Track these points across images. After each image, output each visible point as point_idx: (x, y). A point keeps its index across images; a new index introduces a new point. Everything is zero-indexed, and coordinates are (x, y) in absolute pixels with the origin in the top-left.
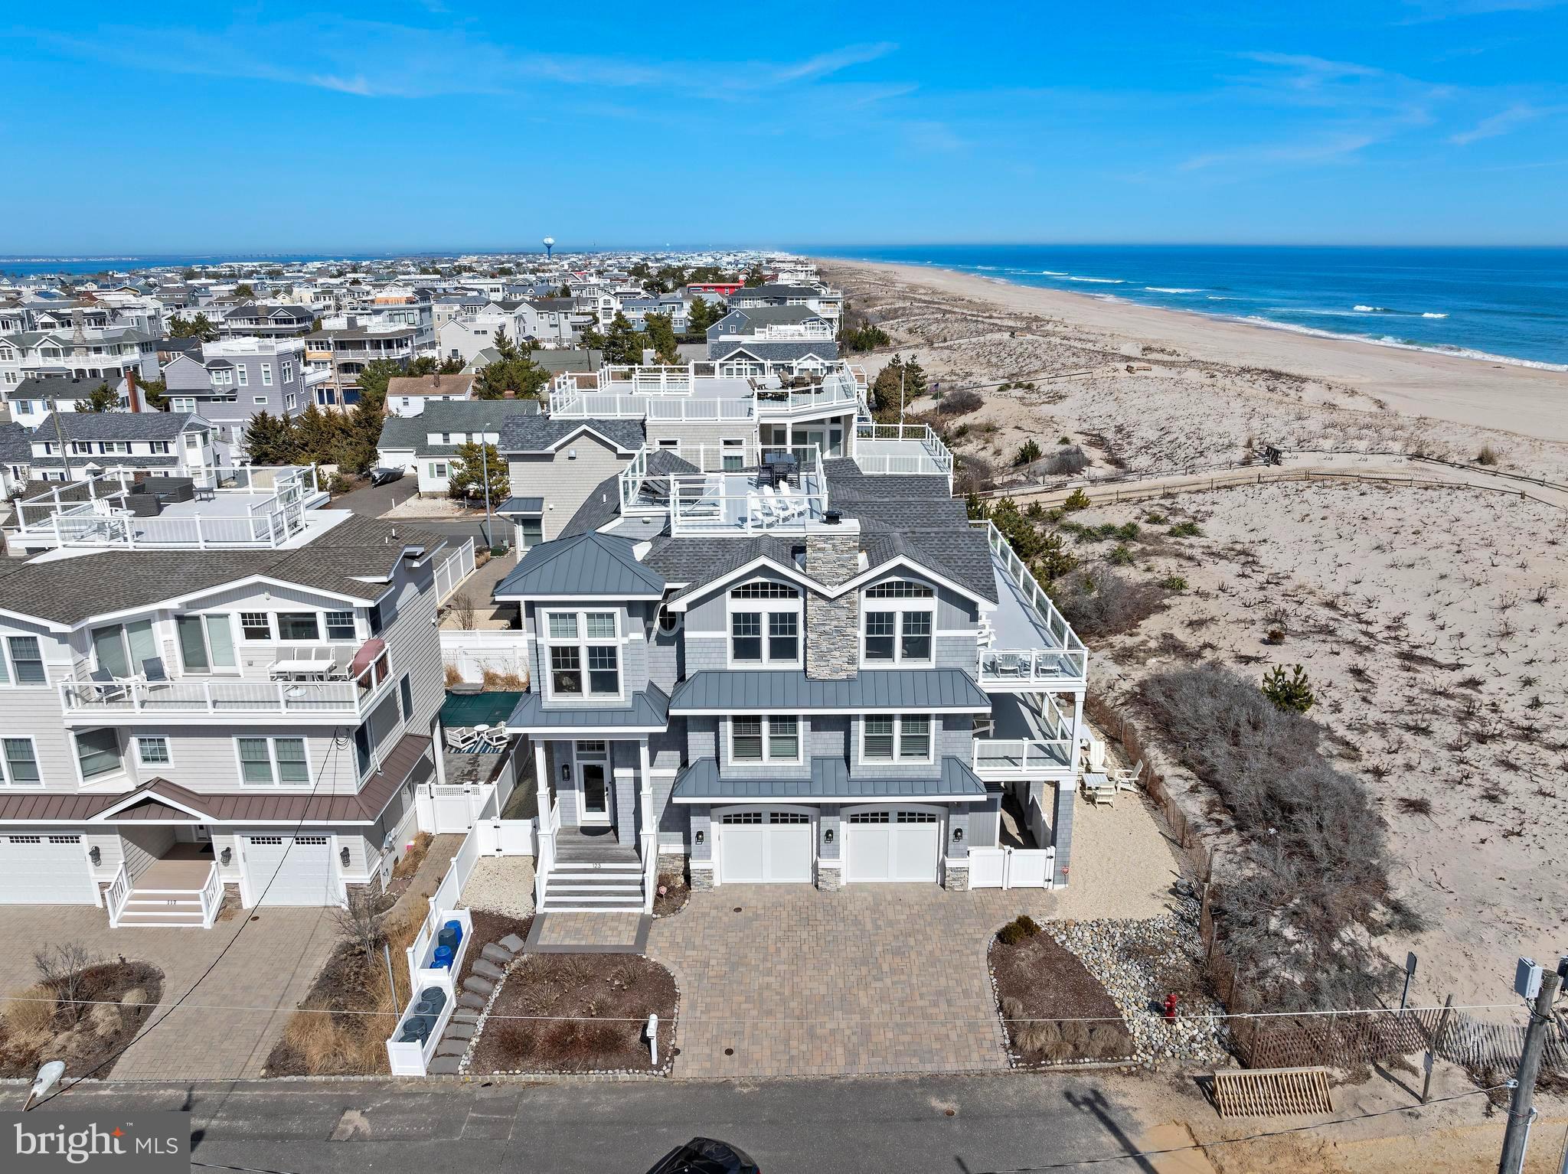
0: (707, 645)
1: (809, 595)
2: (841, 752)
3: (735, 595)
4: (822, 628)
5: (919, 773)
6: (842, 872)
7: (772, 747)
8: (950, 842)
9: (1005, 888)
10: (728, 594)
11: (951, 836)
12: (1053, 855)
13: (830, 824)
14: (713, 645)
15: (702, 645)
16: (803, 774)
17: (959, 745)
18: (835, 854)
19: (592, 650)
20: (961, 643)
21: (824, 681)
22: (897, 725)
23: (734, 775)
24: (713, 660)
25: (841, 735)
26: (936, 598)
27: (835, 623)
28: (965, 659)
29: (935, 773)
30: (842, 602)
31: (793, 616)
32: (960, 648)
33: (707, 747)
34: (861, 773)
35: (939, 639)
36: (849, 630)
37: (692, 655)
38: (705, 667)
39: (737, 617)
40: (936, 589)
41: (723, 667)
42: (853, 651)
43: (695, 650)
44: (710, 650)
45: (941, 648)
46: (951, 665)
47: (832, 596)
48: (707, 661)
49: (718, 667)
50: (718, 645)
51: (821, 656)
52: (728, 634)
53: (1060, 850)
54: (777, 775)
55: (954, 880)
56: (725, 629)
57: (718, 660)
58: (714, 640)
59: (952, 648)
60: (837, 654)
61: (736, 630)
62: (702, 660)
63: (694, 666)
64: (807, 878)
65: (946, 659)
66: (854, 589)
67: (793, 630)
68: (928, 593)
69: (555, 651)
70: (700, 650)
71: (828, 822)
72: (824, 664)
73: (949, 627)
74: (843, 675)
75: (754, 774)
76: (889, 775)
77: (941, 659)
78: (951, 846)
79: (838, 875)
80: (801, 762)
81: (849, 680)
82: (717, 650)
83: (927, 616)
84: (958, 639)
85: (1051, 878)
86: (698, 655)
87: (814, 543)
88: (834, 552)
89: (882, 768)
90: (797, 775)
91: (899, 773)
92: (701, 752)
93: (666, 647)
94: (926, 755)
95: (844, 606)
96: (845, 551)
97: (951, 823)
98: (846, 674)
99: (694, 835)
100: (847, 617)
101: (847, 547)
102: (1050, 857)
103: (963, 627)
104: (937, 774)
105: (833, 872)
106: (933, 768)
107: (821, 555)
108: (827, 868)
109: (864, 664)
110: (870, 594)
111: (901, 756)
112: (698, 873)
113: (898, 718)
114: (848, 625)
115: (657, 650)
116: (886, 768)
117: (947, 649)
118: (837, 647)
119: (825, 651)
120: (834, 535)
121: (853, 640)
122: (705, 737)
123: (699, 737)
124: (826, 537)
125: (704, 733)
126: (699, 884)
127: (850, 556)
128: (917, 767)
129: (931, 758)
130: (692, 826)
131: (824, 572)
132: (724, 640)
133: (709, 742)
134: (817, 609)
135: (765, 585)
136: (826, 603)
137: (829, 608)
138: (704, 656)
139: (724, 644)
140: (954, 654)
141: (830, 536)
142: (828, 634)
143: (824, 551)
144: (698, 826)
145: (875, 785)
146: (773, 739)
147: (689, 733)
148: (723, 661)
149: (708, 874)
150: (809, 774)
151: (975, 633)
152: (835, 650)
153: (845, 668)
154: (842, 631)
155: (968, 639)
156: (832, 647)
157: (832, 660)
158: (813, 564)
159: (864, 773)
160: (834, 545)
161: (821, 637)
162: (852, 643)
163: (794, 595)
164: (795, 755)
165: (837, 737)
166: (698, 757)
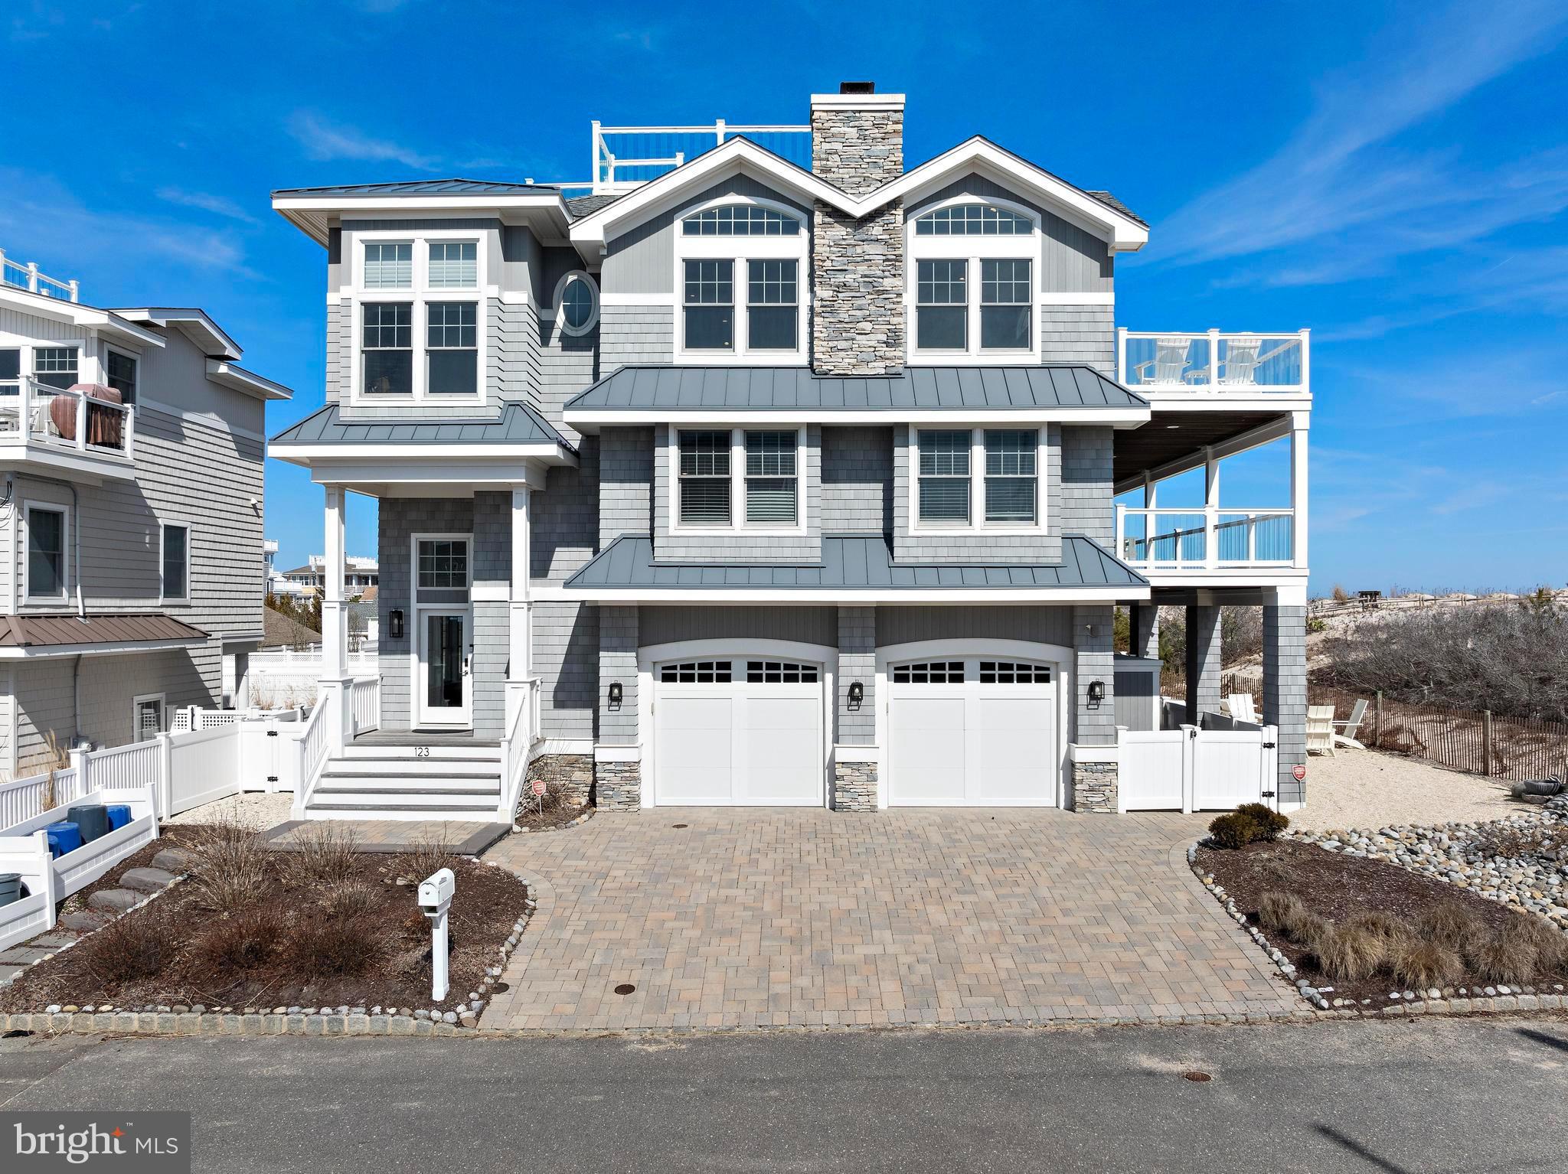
0: (640, 318)
1: (818, 218)
2: (877, 526)
3: (690, 229)
4: (840, 278)
5: (1021, 552)
6: (881, 771)
7: (749, 502)
8: (1081, 710)
9: (1187, 811)
10: (678, 225)
11: (1083, 699)
12: (1274, 740)
13: (857, 671)
14: (649, 318)
15: (629, 318)
16: (806, 552)
17: (1090, 513)
18: (866, 735)
19: (435, 310)
20: (1084, 317)
21: (844, 377)
22: (978, 454)
23: (679, 555)
24: (647, 348)
25: (876, 490)
26: (1037, 232)
27: (862, 269)
28: (1093, 347)
29: (1051, 552)
30: (876, 230)
31: (790, 265)
32: (1084, 327)
33: (633, 514)
34: (914, 552)
35: (1048, 309)
36: (888, 283)
37: (612, 338)
38: (635, 360)
39: (693, 267)
40: (1037, 217)
41: (665, 359)
42: (894, 320)
43: (617, 329)
44: (645, 329)
45: (1050, 327)
46: (1070, 358)
47: (858, 210)
48: (638, 348)
49: (657, 359)
50: (658, 318)
51: (843, 330)
52: (676, 299)
53: (1286, 729)
54: (758, 554)
55: (1091, 790)
56: (669, 289)
57: (658, 348)
58: (652, 310)
59: (1070, 327)
60: (868, 326)
61: (690, 292)
62: (629, 348)
63: (614, 358)
64: (814, 795)
65: (1060, 346)
66: (893, 204)
67: (791, 293)
68: (1025, 228)
69: (371, 310)
70: (626, 328)
71: (855, 665)
72: (842, 345)
73: (1062, 288)
74: (879, 368)
75: (717, 552)
76: (964, 555)
77: (1051, 347)
78: (1082, 720)
79: (872, 778)
80: (802, 528)
81: (891, 376)
82: (656, 328)
83: (1023, 266)
84: (1078, 309)
85: (1274, 789)
86: (622, 338)
87: (826, 125)
88: (860, 141)
89: (951, 542)
90: (797, 552)
91: (985, 552)
92: (622, 524)
93: (574, 353)
94: (1033, 518)
95: (879, 237)
96: (880, 140)
97: (1081, 670)
98: (883, 364)
99: (604, 692)
100: (884, 258)
101: (882, 131)
102: (1270, 746)
103: (1088, 288)
104: (1054, 553)
105: (865, 769)
106: (1047, 542)
107: (838, 146)
108: (853, 763)
109: (915, 355)
110: (923, 228)
111: (988, 519)
112: (610, 771)
113: (978, 436)
114: (887, 274)
115: (558, 361)
116: (960, 542)
117: (1061, 327)
118: (868, 313)
119: (846, 320)
120: (860, 111)
121: (895, 300)
122: (631, 494)
123: (621, 494)
124: (847, 115)
125: (627, 485)
126: (611, 793)
127: (888, 147)
128: (1017, 542)
129: (1043, 528)
130: (602, 672)
131: (844, 176)
132: (668, 310)
133: (638, 504)
134: (832, 244)
135: (741, 210)
136: (849, 229)
137: (852, 242)
138: (632, 338)
139: (667, 318)
140: (1074, 337)
141: (854, 112)
142: (852, 290)
143: (844, 140)
144: (612, 672)
145: (938, 572)
146: (752, 485)
147: (602, 485)
148: (665, 348)
149: (627, 774)
150: (818, 552)
151: (1108, 298)
152: (865, 319)
153: (882, 354)
154: (875, 284)
155: (1098, 309)
156: (858, 313)
157: (858, 337)
158: (825, 162)
159: (919, 552)
160: (860, 128)
161: (839, 295)
162: (894, 306)
163: (792, 228)
164: (792, 516)
165: (868, 494)
166: (616, 534)
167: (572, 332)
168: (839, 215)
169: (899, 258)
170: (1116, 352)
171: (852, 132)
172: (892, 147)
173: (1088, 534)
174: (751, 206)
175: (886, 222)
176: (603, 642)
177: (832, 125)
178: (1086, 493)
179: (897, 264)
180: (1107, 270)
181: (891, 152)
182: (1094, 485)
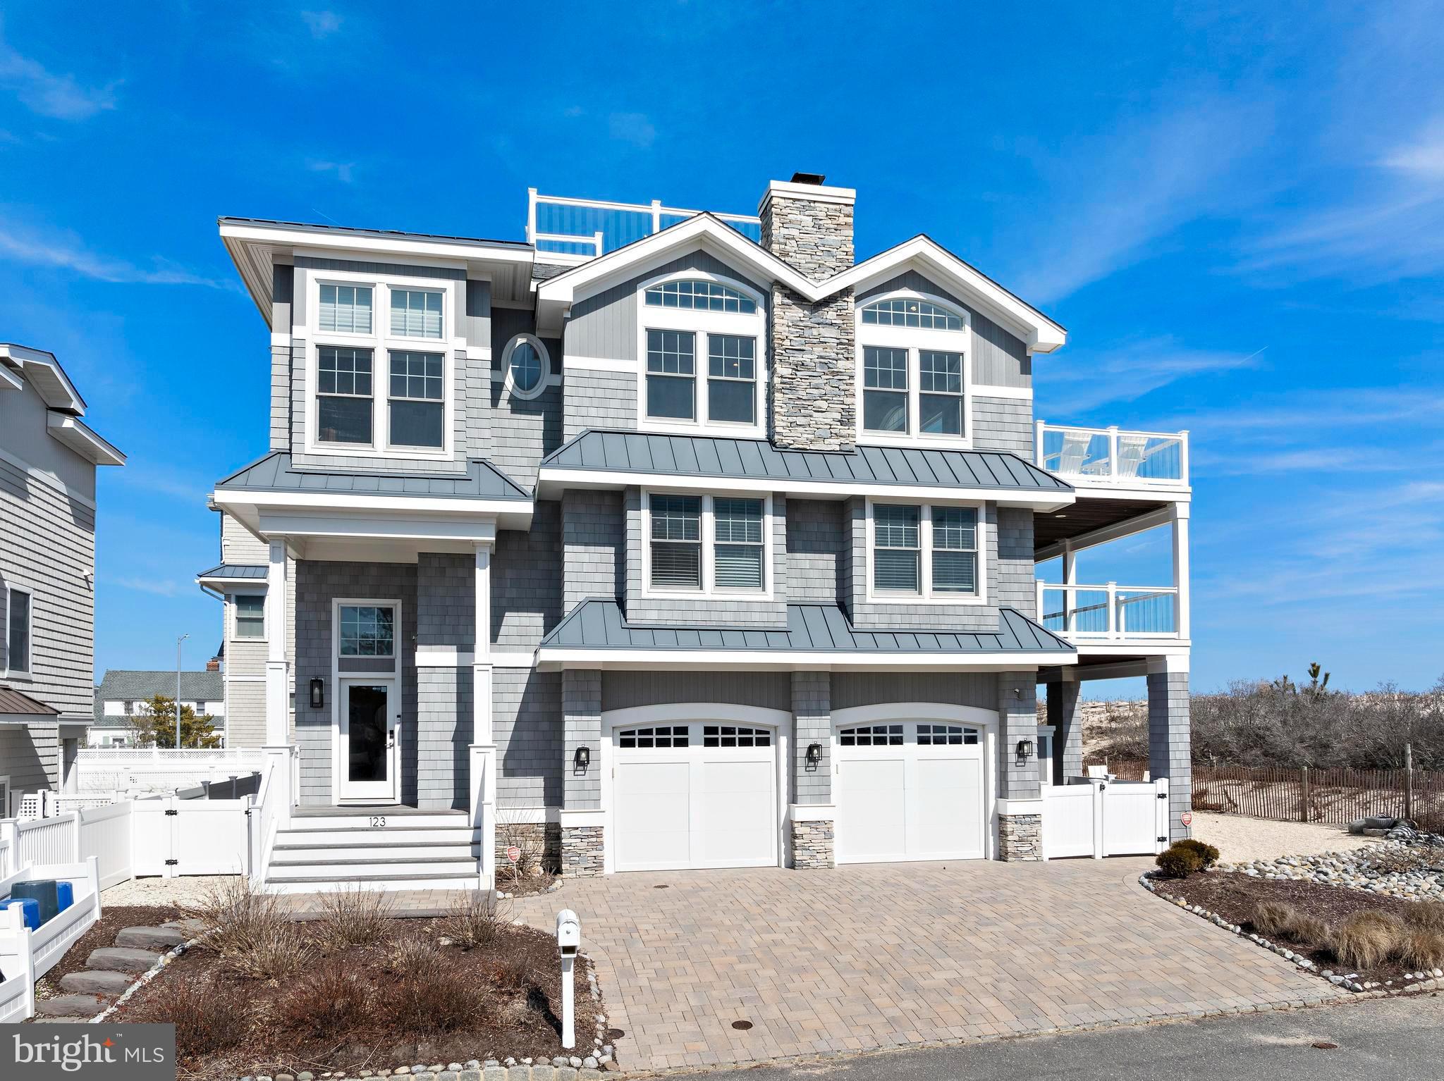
0: (604, 383)
1: (778, 298)
2: (831, 595)
3: (653, 299)
4: (799, 357)
5: (965, 620)
6: (836, 829)
7: (718, 568)
8: (1011, 767)
9: (1098, 857)
10: (641, 294)
11: (1012, 757)
12: (1168, 791)
13: (814, 733)
14: (613, 384)
15: (595, 383)
16: (773, 617)
17: (1015, 587)
18: (823, 796)
19: (400, 359)
20: (1008, 409)
21: (802, 451)
22: (926, 528)
23: (651, 617)
24: (612, 413)
25: (827, 562)
26: (968, 328)
27: (818, 350)
28: (1015, 436)
30: (830, 314)
31: (748, 342)
32: (1007, 418)
33: (598, 578)
34: (871, 619)
35: (978, 400)
36: (842, 365)
37: (576, 401)
38: (599, 424)
39: (655, 336)
40: (967, 316)
41: (630, 425)
42: (848, 400)
43: (581, 392)
44: (609, 393)
45: (979, 416)
46: (996, 443)
47: (817, 294)
48: (602, 412)
49: (621, 425)
50: (622, 385)
51: (800, 406)
52: (639, 366)
53: (1175, 781)
54: (728, 619)
55: (1021, 840)
56: (633, 356)
57: (622, 413)
58: (616, 376)
59: (996, 417)
60: (824, 405)
61: (653, 361)
62: (593, 412)
63: (578, 421)
64: (769, 854)
65: (988, 434)
66: (846, 292)
67: (748, 369)
68: (956, 324)
70: (590, 392)
71: (814, 728)
72: (801, 420)
73: (989, 381)
74: (833, 444)
75: (689, 616)
76: (915, 622)
77: (981, 434)
78: (1013, 776)
79: (829, 836)
80: (769, 595)
81: (845, 453)
82: (620, 394)
83: (954, 359)
84: (1003, 402)
85: (1166, 834)
86: (586, 402)
87: (784, 211)
88: (815, 229)
89: (904, 610)
90: (765, 617)
91: (933, 619)
92: (587, 587)
93: (523, 417)
94: (974, 589)
95: (833, 322)
96: (833, 230)
97: (1010, 730)
98: (838, 441)
99: (569, 756)
100: (838, 341)
101: (835, 222)
102: (1162, 796)
103: (1011, 383)
104: (993, 622)
105: (823, 828)
106: (986, 611)
107: (795, 233)
108: (812, 822)
109: (862, 435)
110: (869, 317)
111: (934, 589)
112: (576, 837)
113: (926, 512)
114: (840, 356)
115: (506, 423)
116: (912, 610)
117: (988, 417)
118: (824, 392)
119: (804, 398)
120: (815, 202)
121: (848, 381)
122: (596, 558)
123: (586, 557)
124: (803, 204)
125: (592, 549)
126: (577, 859)
127: (840, 238)
128: (960, 611)
129: (982, 599)
130: (568, 736)
131: (801, 261)
132: (632, 377)
133: (602, 568)
134: (790, 324)
135: (701, 286)
136: (806, 312)
137: (809, 324)
138: (596, 402)
139: (631, 385)
140: (999, 426)
141: (810, 201)
142: (809, 370)
143: (800, 227)
144: (578, 736)
145: (895, 637)
146: (720, 550)
147: (567, 548)
148: (629, 414)
149: (594, 840)
150: (784, 617)
151: (1027, 393)
152: (821, 398)
153: (837, 431)
154: (830, 365)
155: (1019, 403)
156: (815, 392)
157: (815, 414)
158: (783, 246)
159: (876, 618)
160: (815, 218)
161: (797, 373)
162: (848, 387)
163: (749, 307)
164: (760, 582)
165: (821, 564)
166: (581, 597)
167: (521, 395)
168: (796, 297)
169: (851, 343)
170: (1035, 443)
171: (808, 221)
172: (844, 238)
173: (1014, 606)
174: (711, 282)
175: (839, 308)
176: (565, 706)
177: (790, 212)
178: (1012, 569)
179: (850, 348)
180: (1026, 368)
181: (843, 243)
182: (1018, 562)
